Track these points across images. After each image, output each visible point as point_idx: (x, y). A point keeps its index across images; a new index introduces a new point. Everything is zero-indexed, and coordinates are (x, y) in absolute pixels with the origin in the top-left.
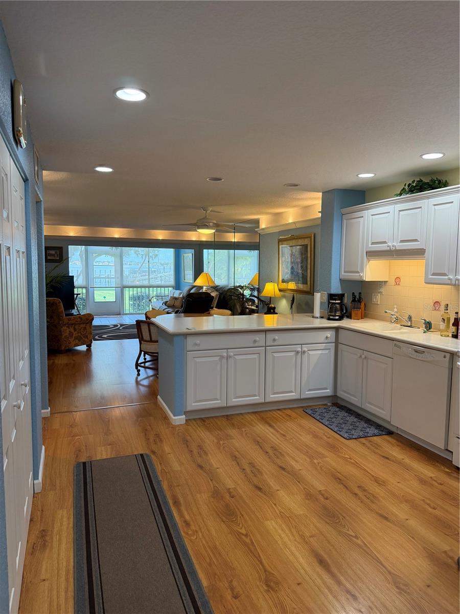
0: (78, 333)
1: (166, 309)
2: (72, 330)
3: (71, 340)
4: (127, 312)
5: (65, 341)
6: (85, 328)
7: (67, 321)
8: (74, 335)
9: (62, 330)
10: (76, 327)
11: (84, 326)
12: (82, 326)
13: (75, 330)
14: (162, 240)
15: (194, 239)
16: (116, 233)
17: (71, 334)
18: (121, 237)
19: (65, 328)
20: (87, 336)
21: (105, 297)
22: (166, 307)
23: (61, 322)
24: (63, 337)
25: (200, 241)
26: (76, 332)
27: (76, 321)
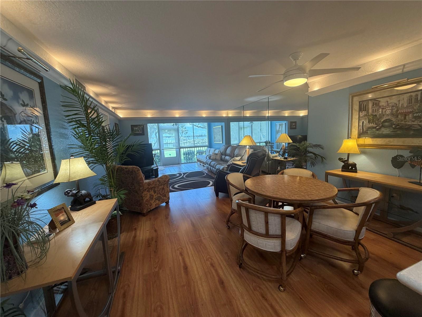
0: (158, 194)
1: (211, 162)
2: (152, 193)
3: (152, 202)
4: (183, 162)
5: (147, 204)
6: (163, 189)
7: (147, 186)
8: (155, 197)
9: (143, 195)
10: (156, 189)
11: (162, 187)
12: (160, 187)
13: (155, 192)
14: (205, 117)
15: (224, 115)
16: (177, 114)
17: (151, 197)
18: (180, 116)
19: (145, 193)
20: (165, 195)
21: (170, 155)
22: (211, 161)
23: (141, 188)
24: (144, 201)
25: (228, 117)
26: (156, 194)
27: (155, 185)
